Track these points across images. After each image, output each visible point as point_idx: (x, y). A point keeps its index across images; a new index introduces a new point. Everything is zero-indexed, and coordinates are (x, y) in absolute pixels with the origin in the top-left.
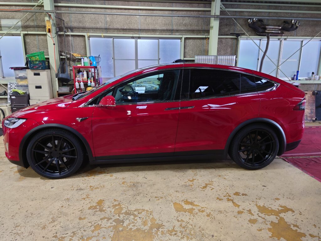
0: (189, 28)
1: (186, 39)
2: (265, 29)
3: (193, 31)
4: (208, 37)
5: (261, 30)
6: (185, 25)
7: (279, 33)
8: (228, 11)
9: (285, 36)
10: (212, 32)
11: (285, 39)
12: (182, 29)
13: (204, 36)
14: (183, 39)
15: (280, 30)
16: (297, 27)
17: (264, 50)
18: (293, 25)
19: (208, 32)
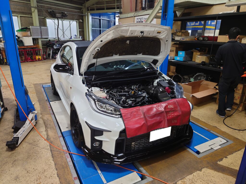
0: (20, 11)
1: (20, 16)
2: (56, 15)
3: (23, 13)
4: (32, 16)
5: (54, 16)
6: (18, 9)
7: (61, 17)
8: (39, 5)
9: (64, 19)
10: (33, 14)
11: (64, 20)
12: (17, 11)
13: (30, 16)
14: (19, 16)
15: (61, 16)
16: (67, 15)
17: (57, 25)
18: (65, 14)
19: (31, 14)
